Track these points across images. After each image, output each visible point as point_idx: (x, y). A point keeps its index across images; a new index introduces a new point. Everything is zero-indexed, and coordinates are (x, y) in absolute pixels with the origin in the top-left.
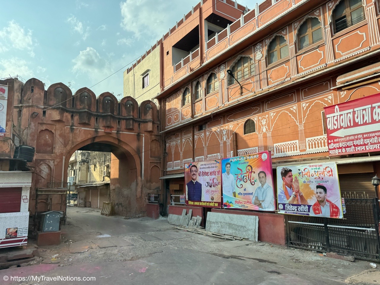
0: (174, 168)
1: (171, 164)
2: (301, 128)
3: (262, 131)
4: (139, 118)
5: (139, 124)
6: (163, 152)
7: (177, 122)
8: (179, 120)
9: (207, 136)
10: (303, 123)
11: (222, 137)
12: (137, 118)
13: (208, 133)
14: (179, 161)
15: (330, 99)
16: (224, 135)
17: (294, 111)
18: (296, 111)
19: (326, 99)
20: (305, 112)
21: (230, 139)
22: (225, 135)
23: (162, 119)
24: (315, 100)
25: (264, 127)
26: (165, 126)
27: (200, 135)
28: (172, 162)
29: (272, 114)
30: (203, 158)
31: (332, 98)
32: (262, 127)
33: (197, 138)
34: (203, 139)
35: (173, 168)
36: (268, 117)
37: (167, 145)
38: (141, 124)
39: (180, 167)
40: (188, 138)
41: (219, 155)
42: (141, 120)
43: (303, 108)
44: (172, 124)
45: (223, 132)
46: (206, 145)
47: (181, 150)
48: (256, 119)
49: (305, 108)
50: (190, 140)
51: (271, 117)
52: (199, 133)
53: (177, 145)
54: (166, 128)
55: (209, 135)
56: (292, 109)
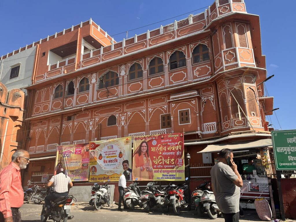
0: (37, 152)
1: (34, 148)
2: (147, 124)
3: (121, 125)
4: (7, 103)
5: (5, 109)
6: (26, 137)
7: (46, 112)
8: (48, 110)
9: (75, 125)
10: (149, 121)
11: (88, 126)
12: (4, 103)
13: (76, 123)
14: (44, 146)
15: (165, 108)
16: (90, 126)
17: (144, 113)
18: (145, 113)
19: (163, 107)
20: (150, 114)
21: (95, 129)
22: (92, 125)
23: (29, 108)
24: (157, 107)
25: (123, 122)
26: (32, 114)
27: (68, 124)
28: (35, 147)
29: (129, 113)
30: (69, 143)
31: (167, 107)
32: (121, 122)
33: (65, 127)
34: (70, 128)
35: (35, 152)
36: (126, 115)
37: (31, 131)
38: (7, 109)
39: (43, 151)
40: (56, 126)
41: (84, 141)
42: (8, 105)
43: (149, 112)
44: (39, 113)
45: (90, 123)
46: (72, 132)
47: (47, 136)
48: (117, 115)
49: (151, 112)
50: (58, 128)
51: (128, 115)
52: (67, 123)
53: (42, 132)
54: (32, 116)
55: (77, 125)
56: (142, 111)
